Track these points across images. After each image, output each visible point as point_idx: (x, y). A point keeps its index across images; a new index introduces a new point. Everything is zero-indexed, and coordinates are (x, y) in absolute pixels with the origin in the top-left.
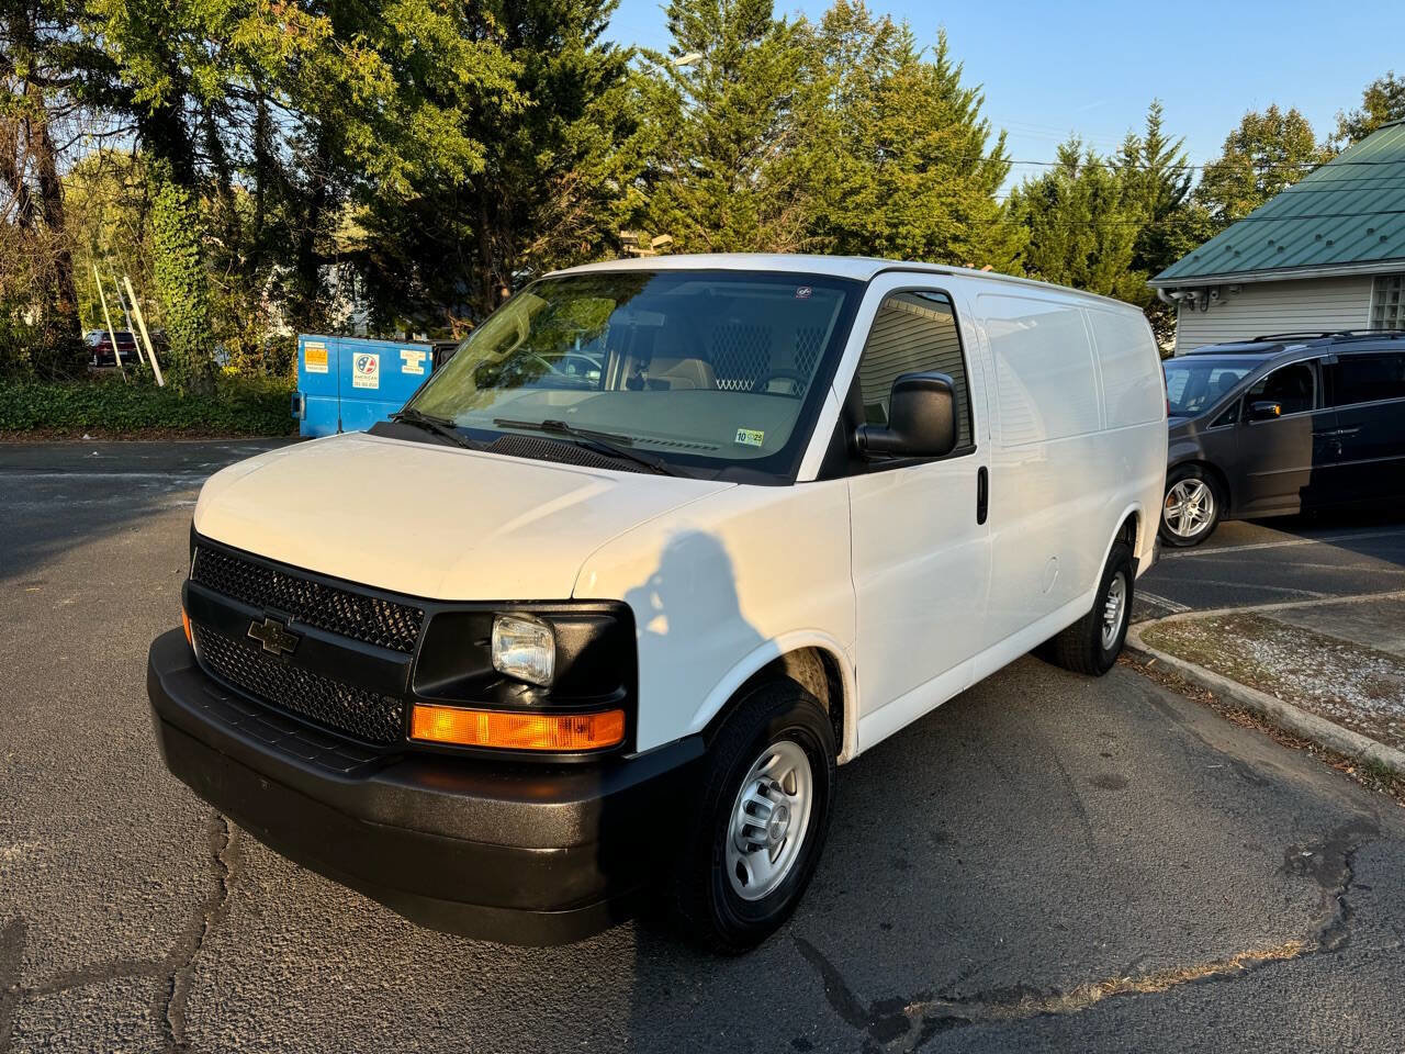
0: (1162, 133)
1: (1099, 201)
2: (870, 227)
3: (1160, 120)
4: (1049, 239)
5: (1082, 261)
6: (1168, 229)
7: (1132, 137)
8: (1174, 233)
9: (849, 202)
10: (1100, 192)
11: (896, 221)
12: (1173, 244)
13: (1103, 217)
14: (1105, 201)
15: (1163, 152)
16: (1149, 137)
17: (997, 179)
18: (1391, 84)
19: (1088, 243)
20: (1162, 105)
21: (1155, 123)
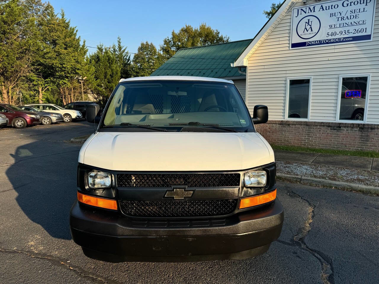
0: (122, 45)
1: (110, 61)
2: (55, 64)
3: (121, 41)
4: (99, 70)
5: (108, 76)
6: (128, 69)
7: (114, 45)
8: (130, 71)
9: (46, 56)
10: (110, 59)
11: (62, 63)
12: (130, 73)
13: (112, 65)
14: (112, 61)
15: (122, 50)
16: (118, 46)
17: (85, 53)
18: (168, 39)
19: (109, 72)
20: (121, 38)
21: (119, 42)
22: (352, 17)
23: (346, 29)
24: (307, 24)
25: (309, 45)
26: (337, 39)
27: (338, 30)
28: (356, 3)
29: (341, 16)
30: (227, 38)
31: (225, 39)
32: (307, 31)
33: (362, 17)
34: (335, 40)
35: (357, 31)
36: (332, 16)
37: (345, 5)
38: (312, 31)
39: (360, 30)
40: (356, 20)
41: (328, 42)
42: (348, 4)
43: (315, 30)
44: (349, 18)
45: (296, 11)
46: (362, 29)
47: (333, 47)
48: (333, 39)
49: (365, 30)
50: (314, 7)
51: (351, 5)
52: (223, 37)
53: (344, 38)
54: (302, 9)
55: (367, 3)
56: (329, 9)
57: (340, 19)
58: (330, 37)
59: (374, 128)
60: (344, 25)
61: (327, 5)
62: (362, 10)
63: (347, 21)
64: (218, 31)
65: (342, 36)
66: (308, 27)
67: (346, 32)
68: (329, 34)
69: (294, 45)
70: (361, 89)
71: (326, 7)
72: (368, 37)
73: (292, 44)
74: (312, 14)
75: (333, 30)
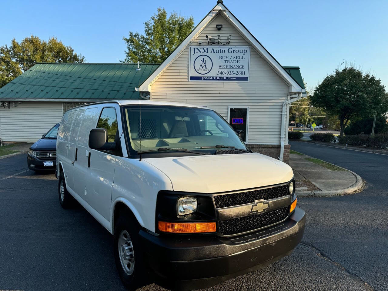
22: (235, 62)
23: (232, 70)
24: (202, 62)
25: (204, 80)
26: (225, 77)
27: (225, 71)
28: (237, 51)
29: (227, 60)
30: (82, 57)
31: (80, 58)
32: (203, 68)
33: (241, 62)
34: (224, 78)
35: (239, 73)
36: (221, 58)
37: (230, 51)
38: (206, 68)
39: (240, 72)
40: (238, 65)
41: (218, 79)
42: (232, 51)
43: (209, 68)
44: (233, 62)
45: (192, 49)
46: (242, 72)
47: (222, 84)
48: (223, 77)
49: (244, 73)
50: (207, 49)
51: (234, 52)
52: (78, 56)
53: (230, 77)
54: (197, 49)
55: (244, 53)
56: (218, 52)
57: (227, 62)
58: (220, 75)
59: (253, 148)
60: (230, 67)
61: (217, 49)
62: (241, 58)
63: (231, 64)
64: (72, 49)
65: (229, 76)
66: (203, 65)
67: (231, 73)
68: (219, 72)
69: (192, 78)
70: (243, 118)
71: (216, 50)
72: (246, 79)
73: (191, 77)
74: (206, 54)
75: (222, 70)
